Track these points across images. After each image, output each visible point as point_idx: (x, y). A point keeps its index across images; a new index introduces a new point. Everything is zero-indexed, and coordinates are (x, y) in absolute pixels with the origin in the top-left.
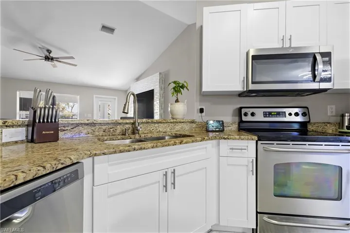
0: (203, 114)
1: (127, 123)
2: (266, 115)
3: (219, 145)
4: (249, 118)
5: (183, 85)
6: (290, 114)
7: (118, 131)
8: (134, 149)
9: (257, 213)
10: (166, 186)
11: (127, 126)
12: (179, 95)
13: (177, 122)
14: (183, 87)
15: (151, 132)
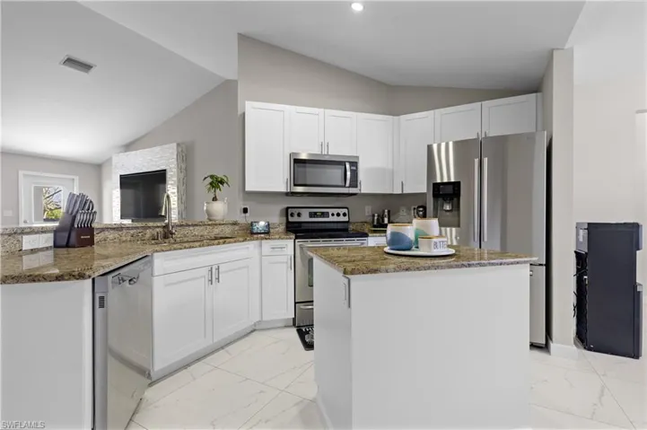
0: (248, 214)
1: (158, 227)
2: (312, 215)
3: (261, 246)
4: (295, 219)
5: (222, 179)
6: (333, 215)
7: (148, 236)
8: (185, 248)
9: (295, 303)
10: (211, 280)
11: (158, 230)
12: (218, 191)
13: (216, 225)
14: (222, 182)
15: (185, 236)
